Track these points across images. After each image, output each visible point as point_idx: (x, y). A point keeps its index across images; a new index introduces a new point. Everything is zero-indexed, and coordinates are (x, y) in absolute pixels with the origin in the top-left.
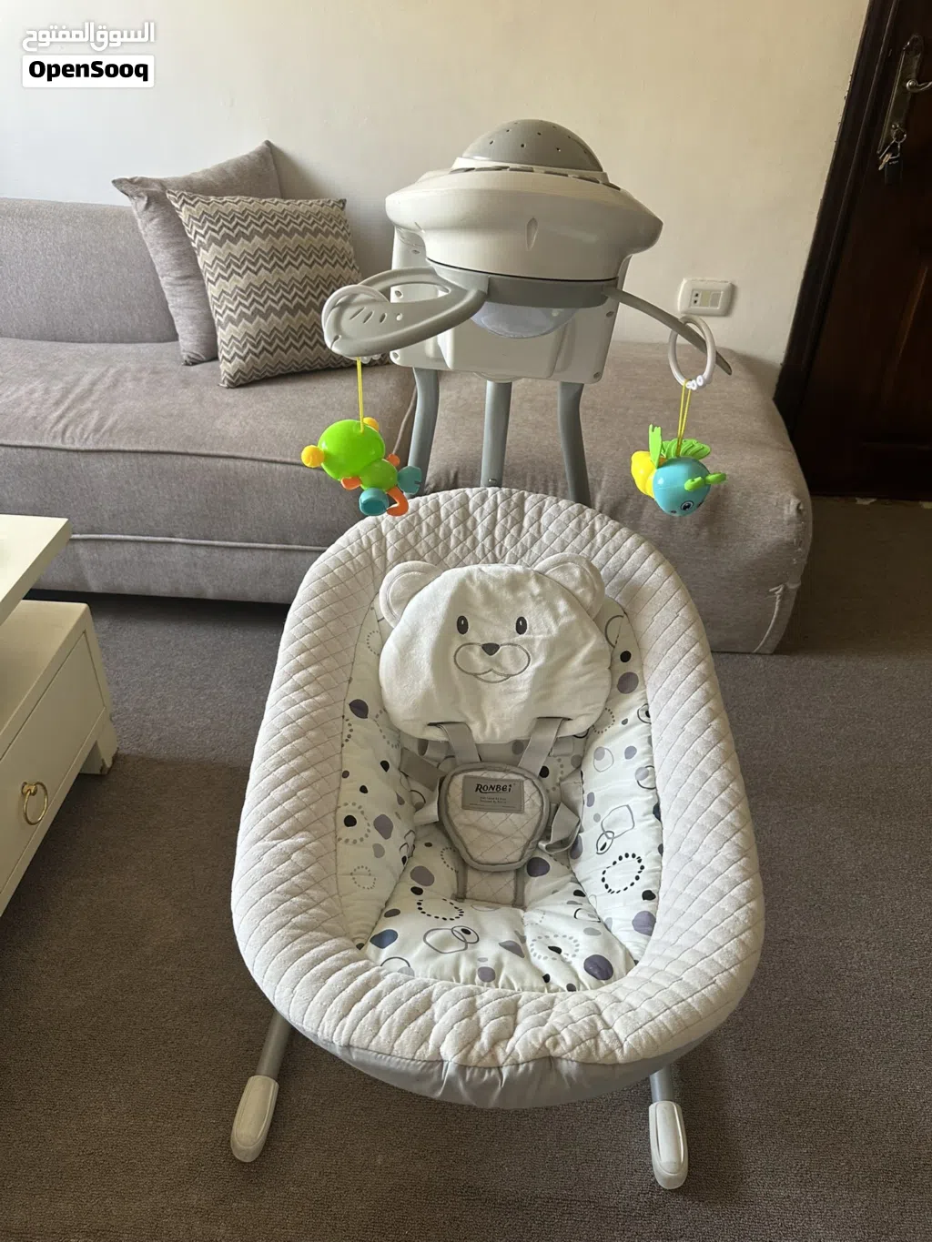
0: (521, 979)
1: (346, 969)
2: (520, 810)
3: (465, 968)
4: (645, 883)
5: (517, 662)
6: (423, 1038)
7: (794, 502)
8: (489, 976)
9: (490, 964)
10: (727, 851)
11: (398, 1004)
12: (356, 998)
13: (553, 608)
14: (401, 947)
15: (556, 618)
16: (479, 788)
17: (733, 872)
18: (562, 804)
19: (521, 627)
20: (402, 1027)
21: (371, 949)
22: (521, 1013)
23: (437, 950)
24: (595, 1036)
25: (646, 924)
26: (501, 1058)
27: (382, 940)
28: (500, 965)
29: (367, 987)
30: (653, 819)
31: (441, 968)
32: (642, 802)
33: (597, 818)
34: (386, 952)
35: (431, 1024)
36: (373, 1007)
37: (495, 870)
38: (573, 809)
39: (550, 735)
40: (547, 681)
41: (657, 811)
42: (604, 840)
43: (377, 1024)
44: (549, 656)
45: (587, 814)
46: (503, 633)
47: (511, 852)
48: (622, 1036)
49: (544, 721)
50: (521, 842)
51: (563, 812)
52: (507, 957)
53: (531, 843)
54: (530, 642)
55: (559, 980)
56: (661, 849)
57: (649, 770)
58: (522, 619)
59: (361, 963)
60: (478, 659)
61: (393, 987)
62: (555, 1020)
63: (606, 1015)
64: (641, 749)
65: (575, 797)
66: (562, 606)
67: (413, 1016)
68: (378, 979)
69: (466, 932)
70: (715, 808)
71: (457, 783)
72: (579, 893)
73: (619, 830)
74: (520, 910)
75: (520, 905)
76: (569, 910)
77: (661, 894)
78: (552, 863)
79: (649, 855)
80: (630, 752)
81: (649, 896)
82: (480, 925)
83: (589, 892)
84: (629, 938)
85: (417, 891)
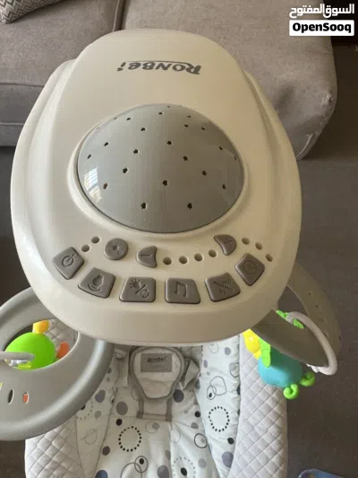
2: (169, 370)
4: (228, 432)
7: (328, 96)
10: (273, 429)
16: (149, 360)
17: (274, 445)
18: (192, 361)
25: (228, 459)
30: (235, 395)
32: (231, 382)
33: (208, 374)
37: (156, 400)
38: (197, 363)
41: (238, 390)
42: (210, 391)
45: (203, 370)
47: (164, 392)
50: (170, 385)
51: (192, 368)
53: (175, 384)
56: (239, 412)
57: (235, 366)
64: (233, 351)
65: (198, 356)
69: (142, 461)
70: (269, 402)
71: (138, 359)
72: (198, 414)
73: (220, 390)
74: (168, 424)
75: (169, 417)
76: (191, 433)
77: (237, 442)
78: (185, 393)
79: (232, 415)
80: (227, 351)
81: (231, 441)
82: (149, 453)
83: (202, 415)
84: (220, 466)
85: (119, 422)
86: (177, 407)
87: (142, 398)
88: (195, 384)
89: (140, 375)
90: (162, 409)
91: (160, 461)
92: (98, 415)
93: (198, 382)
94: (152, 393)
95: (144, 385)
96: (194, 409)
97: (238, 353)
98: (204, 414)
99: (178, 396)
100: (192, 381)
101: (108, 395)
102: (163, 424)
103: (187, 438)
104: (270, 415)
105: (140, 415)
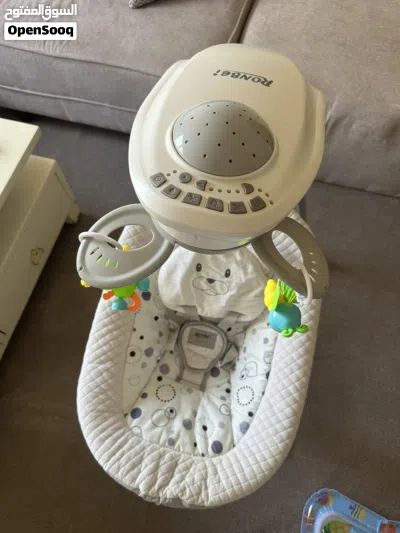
0: (184, 445)
1: (115, 435)
2: (212, 347)
3: (164, 437)
4: (250, 408)
5: (222, 289)
6: (134, 479)
8: (172, 442)
9: (173, 436)
10: (288, 411)
11: (129, 459)
12: (114, 454)
13: (245, 269)
14: (140, 422)
16: (197, 335)
18: (233, 345)
19: (228, 274)
20: (128, 472)
21: (129, 417)
22: (177, 470)
23: (155, 425)
24: (199, 493)
25: (245, 428)
26: (161, 495)
27: (135, 413)
28: (178, 435)
29: (120, 447)
31: (153, 436)
34: (135, 422)
35: (139, 472)
36: (119, 459)
37: (195, 370)
41: (268, 375)
42: (244, 373)
43: (119, 468)
44: (238, 290)
45: (242, 355)
46: (218, 276)
47: (204, 365)
48: (210, 495)
51: (232, 351)
52: (183, 430)
54: (230, 282)
55: (200, 448)
56: (263, 393)
58: (229, 270)
59: (122, 431)
60: (204, 285)
61: (129, 449)
62: (188, 479)
63: (208, 480)
64: (271, 341)
67: (133, 467)
68: (126, 441)
69: (172, 411)
71: (187, 331)
72: (228, 391)
73: (251, 373)
74: (201, 393)
75: (203, 388)
76: (219, 403)
77: (256, 416)
78: (221, 370)
79: (258, 394)
81: (251, 414)
82: (180, 407)
83: (232, 393)
84: (236, 431)
86: (212, 381)
87: (184, 366)
88: (231, 366)
89: (186, 346)
90: (198, 379)
91: (187, 416)
93: (235, 365)
94: (193, 363)
95: (188, 355)
96: (226, 386)
97: (274, 344)
98: (234, 391)
99: (214, 372)
100: (230, 363)
101: (156, 353)
102: (196, 392)
103: (214, 405)
105: (179, 379)
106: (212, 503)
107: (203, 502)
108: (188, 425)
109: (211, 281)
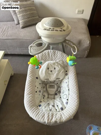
0: (54, 110)
1: (36, 111)
2: (54, 88)
3: (48, 109)
4: (67, 98)
5: (54, 72)
6: (44, 119)
8: (51, 110)
9: (51, 109)
10: (76, 96)
11: (41, 115)
12: (37, 115)
14: (42, 107)
15: (59, 68)
16: (50, 86)
17: (76, 98)
20: (42, 118)
21: (39, 107)
22: (54, 115)
23: (45, 107)
24: (61, 119)
25: (67, 103)
26: (51, 122)
27: (40, 106)
28: (52, 109)
29: (38, 113)
30: (68, 91)
31: (46, 110)
32: (67, 89)
33: (63, 89)
34: (40, 107)
35: (45, 118)
36: (39, 116)
37: (52, 95)
38: (60, 88)
39: (58, 80)
40: (58, 74)
41: (69, 90)
42: (63, 92)
43: (39, 118)
44: (58, 72)
46: (53, 69)
47: (53, 93)
49: (57, 79)
52: (53, 107)
53: (56, 92)
54: (56, 70)
55: (58, 110)
56: (69, 94)
57: (68, 85)
59: (38, 110)
60: (50, 72)
61: (41, 113)
62: (57, 117)
63: (62, 116)
64: (68, 82)
65: (60, 86)
66: (59, 66)
67: (43, 117)
68: (39, 112)
69: (48, 104)
70: (75, 91)
71: (48, 85)
72: (60, 98)
73: (65, 91)
75: (54, 98)
76: (59, 100)
77: (69, 100)
78: (58, 94)
79: (68, 95)
80: (66, 83)
81: (67, 100)
82: (50, 103)
83: (61, 98)
84: (65, 105)
85: (44, 98)
86: (56, 96)
88: (60, 92)
89: (48, 89)
91: (53, 104)
92: (39, 95)
94: (51, 93)
95: (49, 91)
99: (56, 94)
100: (59, 91)
101: (41, 92)
102: (53, 100)
104: (75, 93)
105: (48, 98)
106: (64, 120)
107: (62, 121)
108: (53, 106)
109: (51, 71)
